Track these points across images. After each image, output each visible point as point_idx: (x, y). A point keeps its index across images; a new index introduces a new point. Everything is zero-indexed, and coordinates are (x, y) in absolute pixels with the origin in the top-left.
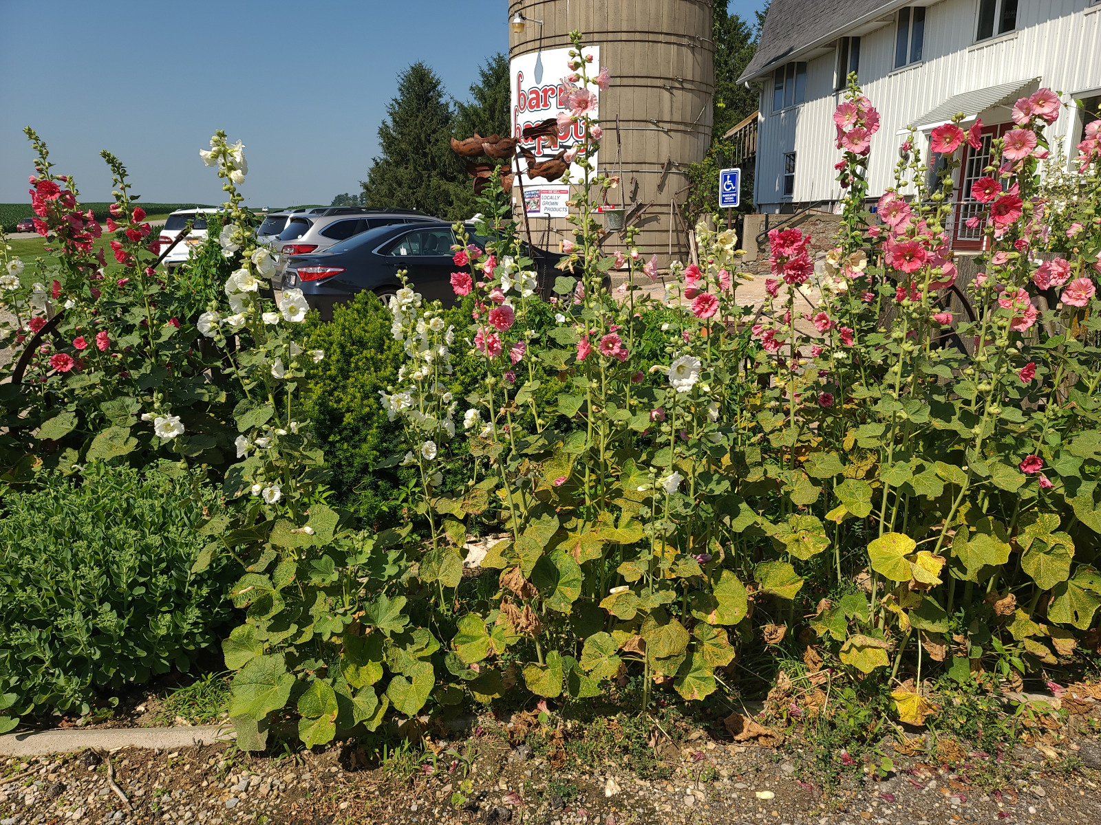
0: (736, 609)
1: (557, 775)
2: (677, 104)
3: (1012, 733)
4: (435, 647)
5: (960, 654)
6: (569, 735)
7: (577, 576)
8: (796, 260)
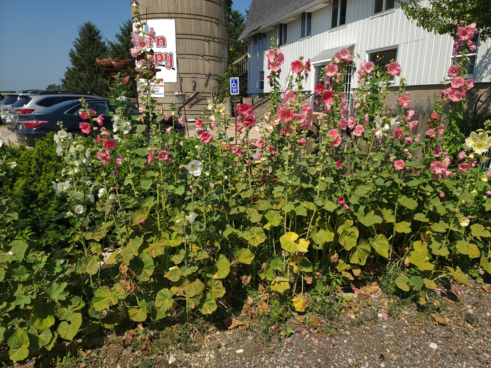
0: (225, 271)
1: (146, 358)
2: (212, 48)
3: (338, 311)
4: (83, 305)
5: (319, 280)
6: (153, 337)
7: (152, 264)
8: (248, 117)
